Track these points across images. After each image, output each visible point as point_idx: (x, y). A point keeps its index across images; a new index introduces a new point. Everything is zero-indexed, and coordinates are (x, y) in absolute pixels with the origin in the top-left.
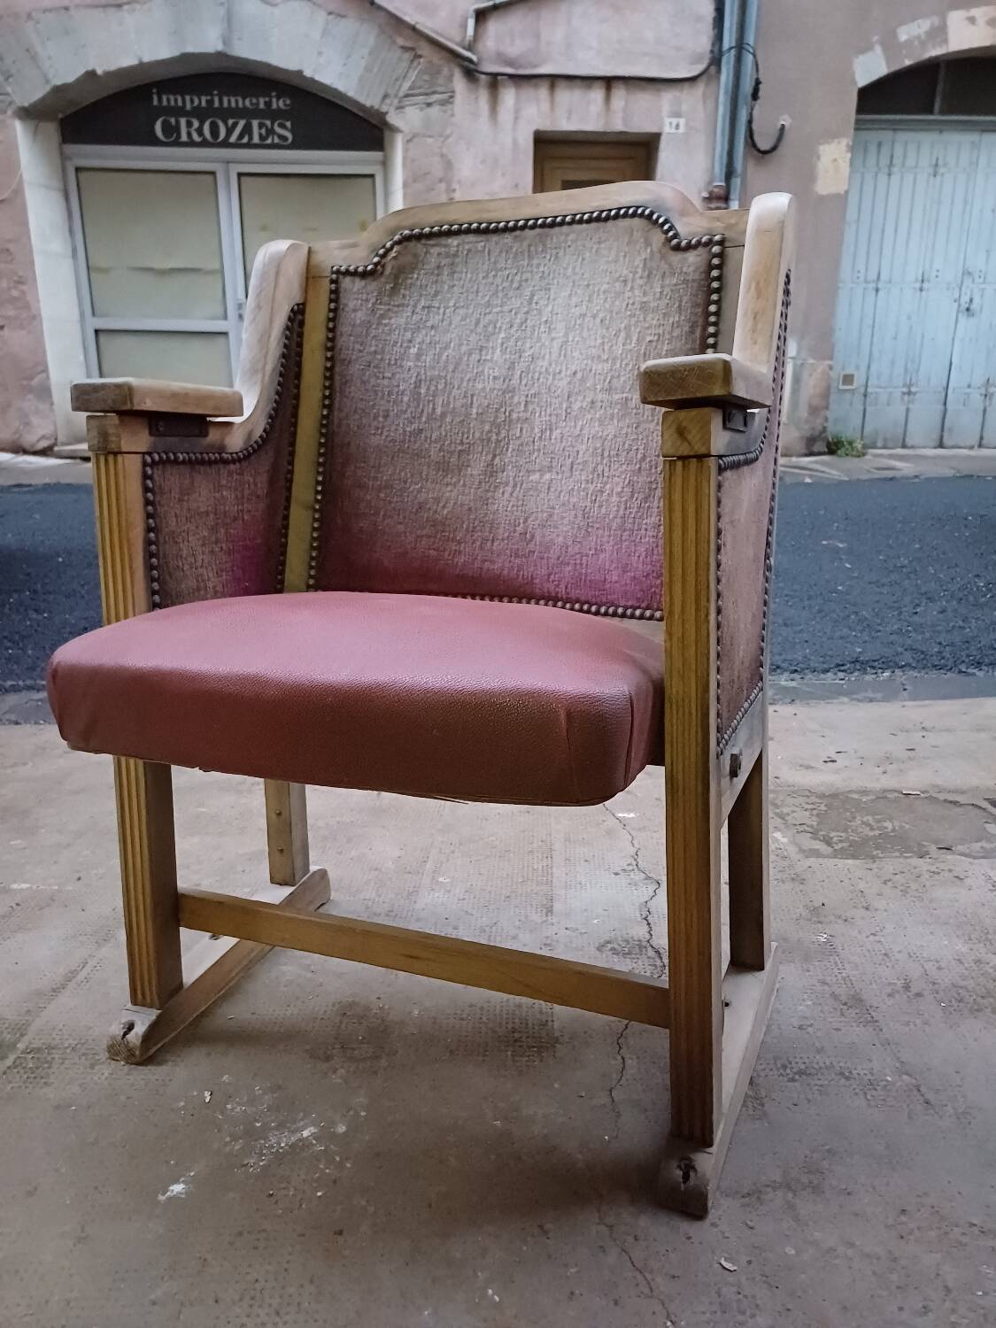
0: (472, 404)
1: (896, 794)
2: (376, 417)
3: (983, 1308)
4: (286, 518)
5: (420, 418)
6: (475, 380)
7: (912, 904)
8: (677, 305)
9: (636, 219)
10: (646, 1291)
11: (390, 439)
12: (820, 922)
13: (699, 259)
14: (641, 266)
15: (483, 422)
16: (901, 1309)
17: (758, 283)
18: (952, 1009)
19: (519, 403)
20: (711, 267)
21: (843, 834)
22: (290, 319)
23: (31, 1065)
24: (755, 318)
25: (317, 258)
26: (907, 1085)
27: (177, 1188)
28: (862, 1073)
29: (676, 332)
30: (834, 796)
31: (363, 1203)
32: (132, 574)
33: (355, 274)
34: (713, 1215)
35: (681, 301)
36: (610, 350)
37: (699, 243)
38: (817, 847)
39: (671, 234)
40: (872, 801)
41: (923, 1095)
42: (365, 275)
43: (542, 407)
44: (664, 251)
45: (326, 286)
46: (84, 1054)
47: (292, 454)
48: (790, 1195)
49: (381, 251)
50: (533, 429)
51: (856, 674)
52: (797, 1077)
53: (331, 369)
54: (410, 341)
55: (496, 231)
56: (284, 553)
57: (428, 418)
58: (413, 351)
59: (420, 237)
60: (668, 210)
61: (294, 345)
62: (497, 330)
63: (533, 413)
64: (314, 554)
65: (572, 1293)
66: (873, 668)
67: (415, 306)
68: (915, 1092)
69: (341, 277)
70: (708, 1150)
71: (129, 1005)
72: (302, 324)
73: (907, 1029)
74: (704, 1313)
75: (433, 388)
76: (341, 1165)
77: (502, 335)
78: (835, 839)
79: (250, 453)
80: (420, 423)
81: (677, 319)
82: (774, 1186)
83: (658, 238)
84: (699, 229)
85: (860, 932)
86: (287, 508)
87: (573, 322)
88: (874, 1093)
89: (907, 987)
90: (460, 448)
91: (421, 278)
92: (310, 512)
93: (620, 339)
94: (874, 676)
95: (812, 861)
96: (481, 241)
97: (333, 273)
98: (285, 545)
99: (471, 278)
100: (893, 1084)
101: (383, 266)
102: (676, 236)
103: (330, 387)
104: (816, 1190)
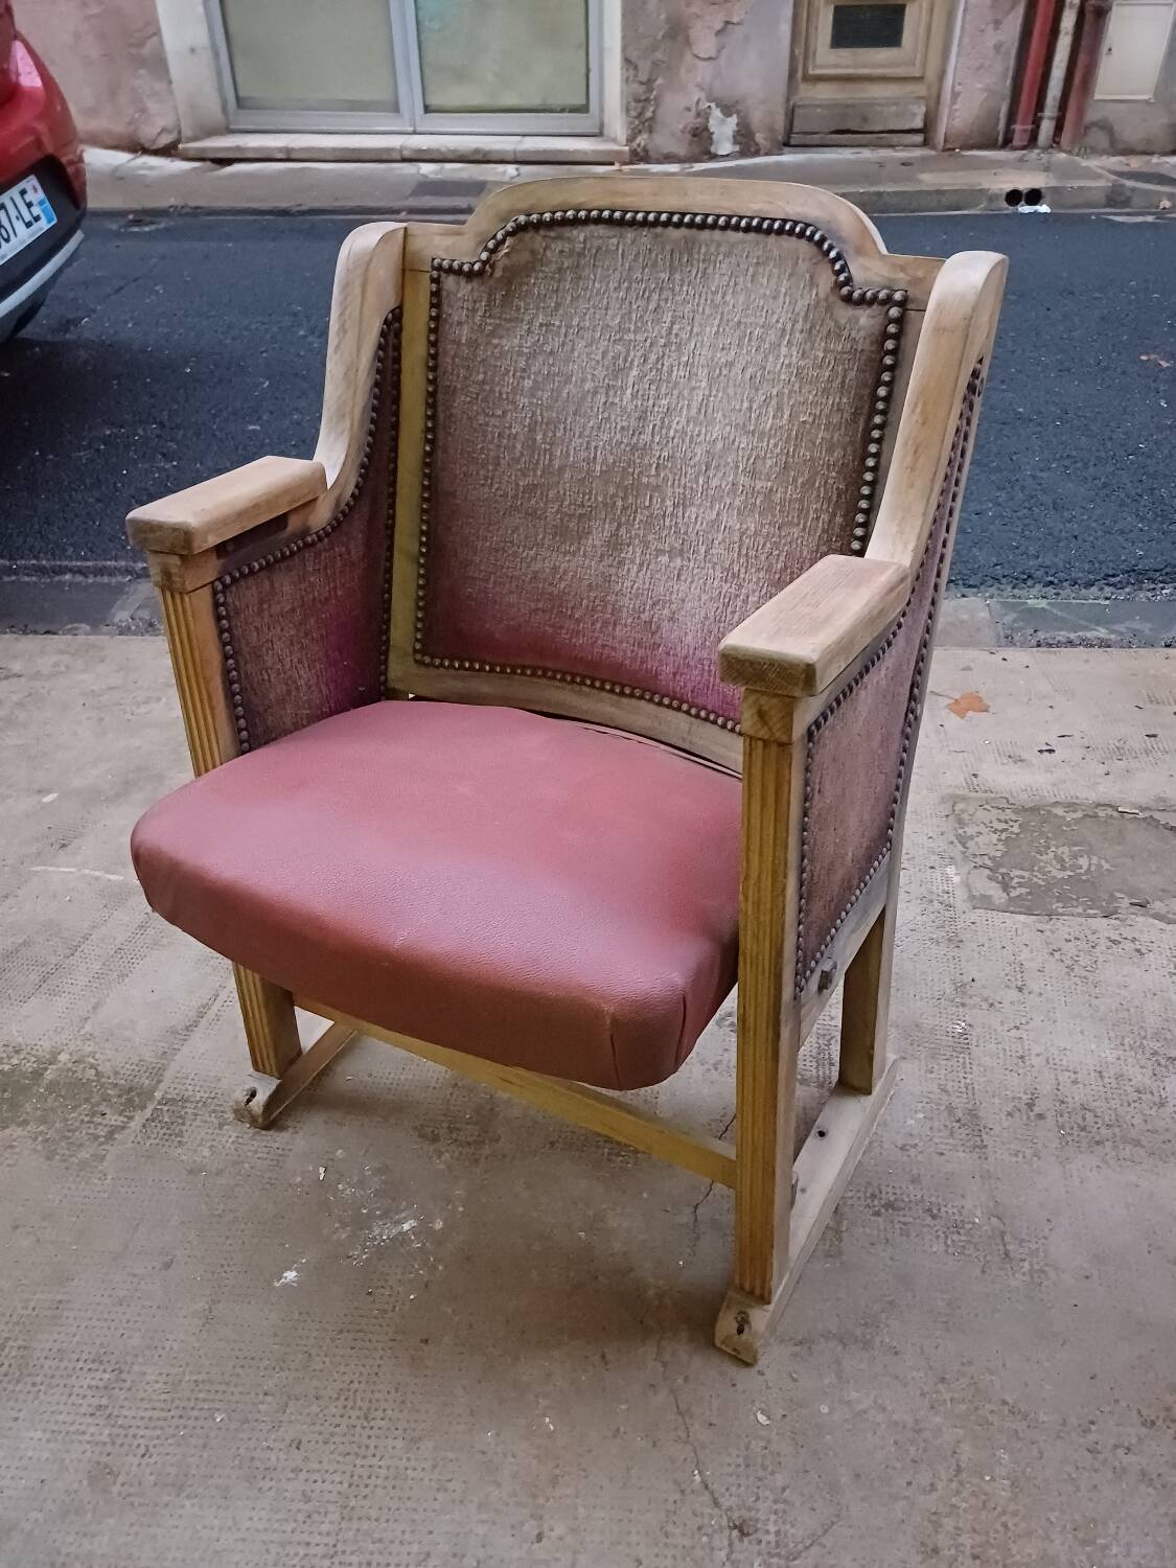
0: (595, 458)
1: (1110, 811)
2: (484, 465)
3: (986, 1494)
4: (389, 571)
5: (535, 470)
6: (599, 428)
7: (1073, 987)
8: (839, 380)
9: (803, 242)
10: (683, 1435)
11: (499, 493)
12: (963, 1005)
13: (872, 322)
14: (803, 314)
15: (606, 483)
16: (909, 1484)
17: (925, 404)
18: (1069, 1139)
19: (651, 465)
20: (885, 336)
21: (1026, 874)
22: (383, 334)
23: (166, 1120)
24: (916, 452)
25: (416, 244)
26: (993, 1230)
27: (291, 1275)
28: (950, 1211)
29: (835, 420)
30: (1034, 810)
31: (449, 1311)
32: (212, 709)
33: (459, 272)
34: (762, 1363)
35: (844, 377)
36: (757, 419)
37: (874, 299)
38: (991, 892)
39: (842, 278)
40: (1077, 821)
41: (1005, 1245)
42: (471, 275)
43: (675, 474)
44: (831, 299)
45: (425, 286)
46: (214, 1111)
47: (393, 496)
48: (840, 1348)
49: (491, 245)
50: (663, 501)
51: (1127, 590)
52: (883, 1210)
53: (433, 394)
54: (524, 370)
55: (633, 223)
56: (388, 610)
57: (543, 471)
58: (528, 383)
59: (540, 225)
60: (840, 239)
61: (389, 362)
62: (627, 365)
63: (666, 480)
64: (420, 615)
65: (618, 1430)
66: (1153, 581)
67: (530, 323)
68: (999, 1241)
69: (443, 275)
70: (766, 1307)
71: (251, 1070)
72: (398, 334)
73: (1014, 1159)
74: (729, 1465)
75: (550, 434)
76: (435, 1268)
77: (634, 372)
78: (1016, 880)
79: (340, 522)
80: (535, 475)
81: (837, 400)
82: (827, 1335)
83: (826, 279)
84: (877, 279)
85: (1002, 1023)
86: (390, 559)
87: (718, 371)
88: (955, 1237)
89: (1030, 1106)
90: (580, 511)
91: (537, 284)
92: (415, 566)
93: (770, 409)
94: (1150, 594)
95: (979, 915)
96: (615, 236)
97: (434, 268)
98: (389, 601)
99: (599, 290)
100: (980, 1227)
101: (493, 267)
102: (848, 281)
103: (433, 417)
104: (867, 1345)
